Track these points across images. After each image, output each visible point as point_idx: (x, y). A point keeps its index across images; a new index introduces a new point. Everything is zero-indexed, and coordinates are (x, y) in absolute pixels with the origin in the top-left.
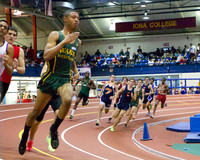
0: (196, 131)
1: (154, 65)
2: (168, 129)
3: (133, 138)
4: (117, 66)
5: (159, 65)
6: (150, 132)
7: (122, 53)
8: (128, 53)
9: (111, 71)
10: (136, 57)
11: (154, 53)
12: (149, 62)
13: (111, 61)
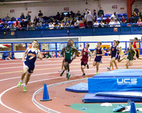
1: (55, 29)
2: (67, 90)
3: (33, 98)
4: (19, 29)
7: (23, 17)
8: (29, 17)
9: (12, 34)
10: (37, 20)
11: (54, 17)
12: (50, 26)
13: (13, 24)
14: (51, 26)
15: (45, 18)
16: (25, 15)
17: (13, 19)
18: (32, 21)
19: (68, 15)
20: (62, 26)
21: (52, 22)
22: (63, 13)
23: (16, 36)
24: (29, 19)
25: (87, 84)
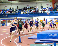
0: (39, 39)
1: (23, 14)
2: (28, 38)
3: (15, 42)
5: (25, 14)
7: (10, 9)
8: (13, 9)
9: (6, 16)
11: (23, 9)
13: (6, 12)
14: (22, 13)
15: (20, 9)
16: (11, 8)
17: (7, 10)
18: (14, 11)
19: (29, 8)
20: (26, 13)
21: (22, 11)
23: (8, 17)
24: (13, 10)
25: (37, 36)
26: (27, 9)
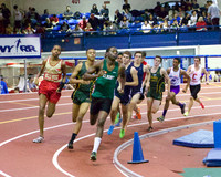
1: (153, 32)
2: (176, 143)
4: (87, 34)
5: (160, 33)
6: (144, 148)
8: (106, 11)
9: (76, 42)
11: (151, 11)
12: (143, 27)
14: (146, 27)
16: (100, 9)
17: (78, 16)
18: (112, 19)
20: (165, 27)
21: (148, 19)
22: (166, 4)
23: (82, 47)
24: (107, 15)
25: (212, 133)
26: (170, 13)
